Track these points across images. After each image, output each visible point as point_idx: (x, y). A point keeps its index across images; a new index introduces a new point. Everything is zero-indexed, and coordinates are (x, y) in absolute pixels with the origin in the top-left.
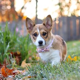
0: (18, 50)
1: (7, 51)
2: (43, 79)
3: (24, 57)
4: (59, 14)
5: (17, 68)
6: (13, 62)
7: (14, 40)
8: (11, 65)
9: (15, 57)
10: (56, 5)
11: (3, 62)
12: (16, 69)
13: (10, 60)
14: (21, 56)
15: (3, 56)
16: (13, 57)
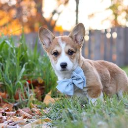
0: (40, 77)
1: (21, 78)
2: (72, 121)
3: (50, 87)
4: (112, 23)
5: (36, 105)
6: (30, 95)
7: (34, 61)
8: (27, 100)
9: (35, 88)
10: (107, 9)
11: (14, 94)
12: (35, 107)
13: (25, 93)
14: (44, 87)
15: (14, 85)
16: (31, 88)
